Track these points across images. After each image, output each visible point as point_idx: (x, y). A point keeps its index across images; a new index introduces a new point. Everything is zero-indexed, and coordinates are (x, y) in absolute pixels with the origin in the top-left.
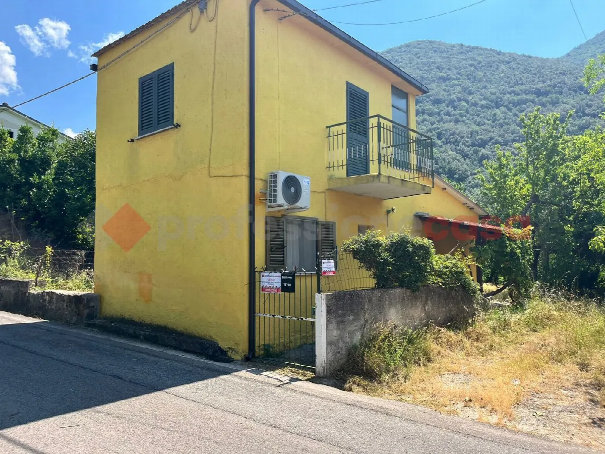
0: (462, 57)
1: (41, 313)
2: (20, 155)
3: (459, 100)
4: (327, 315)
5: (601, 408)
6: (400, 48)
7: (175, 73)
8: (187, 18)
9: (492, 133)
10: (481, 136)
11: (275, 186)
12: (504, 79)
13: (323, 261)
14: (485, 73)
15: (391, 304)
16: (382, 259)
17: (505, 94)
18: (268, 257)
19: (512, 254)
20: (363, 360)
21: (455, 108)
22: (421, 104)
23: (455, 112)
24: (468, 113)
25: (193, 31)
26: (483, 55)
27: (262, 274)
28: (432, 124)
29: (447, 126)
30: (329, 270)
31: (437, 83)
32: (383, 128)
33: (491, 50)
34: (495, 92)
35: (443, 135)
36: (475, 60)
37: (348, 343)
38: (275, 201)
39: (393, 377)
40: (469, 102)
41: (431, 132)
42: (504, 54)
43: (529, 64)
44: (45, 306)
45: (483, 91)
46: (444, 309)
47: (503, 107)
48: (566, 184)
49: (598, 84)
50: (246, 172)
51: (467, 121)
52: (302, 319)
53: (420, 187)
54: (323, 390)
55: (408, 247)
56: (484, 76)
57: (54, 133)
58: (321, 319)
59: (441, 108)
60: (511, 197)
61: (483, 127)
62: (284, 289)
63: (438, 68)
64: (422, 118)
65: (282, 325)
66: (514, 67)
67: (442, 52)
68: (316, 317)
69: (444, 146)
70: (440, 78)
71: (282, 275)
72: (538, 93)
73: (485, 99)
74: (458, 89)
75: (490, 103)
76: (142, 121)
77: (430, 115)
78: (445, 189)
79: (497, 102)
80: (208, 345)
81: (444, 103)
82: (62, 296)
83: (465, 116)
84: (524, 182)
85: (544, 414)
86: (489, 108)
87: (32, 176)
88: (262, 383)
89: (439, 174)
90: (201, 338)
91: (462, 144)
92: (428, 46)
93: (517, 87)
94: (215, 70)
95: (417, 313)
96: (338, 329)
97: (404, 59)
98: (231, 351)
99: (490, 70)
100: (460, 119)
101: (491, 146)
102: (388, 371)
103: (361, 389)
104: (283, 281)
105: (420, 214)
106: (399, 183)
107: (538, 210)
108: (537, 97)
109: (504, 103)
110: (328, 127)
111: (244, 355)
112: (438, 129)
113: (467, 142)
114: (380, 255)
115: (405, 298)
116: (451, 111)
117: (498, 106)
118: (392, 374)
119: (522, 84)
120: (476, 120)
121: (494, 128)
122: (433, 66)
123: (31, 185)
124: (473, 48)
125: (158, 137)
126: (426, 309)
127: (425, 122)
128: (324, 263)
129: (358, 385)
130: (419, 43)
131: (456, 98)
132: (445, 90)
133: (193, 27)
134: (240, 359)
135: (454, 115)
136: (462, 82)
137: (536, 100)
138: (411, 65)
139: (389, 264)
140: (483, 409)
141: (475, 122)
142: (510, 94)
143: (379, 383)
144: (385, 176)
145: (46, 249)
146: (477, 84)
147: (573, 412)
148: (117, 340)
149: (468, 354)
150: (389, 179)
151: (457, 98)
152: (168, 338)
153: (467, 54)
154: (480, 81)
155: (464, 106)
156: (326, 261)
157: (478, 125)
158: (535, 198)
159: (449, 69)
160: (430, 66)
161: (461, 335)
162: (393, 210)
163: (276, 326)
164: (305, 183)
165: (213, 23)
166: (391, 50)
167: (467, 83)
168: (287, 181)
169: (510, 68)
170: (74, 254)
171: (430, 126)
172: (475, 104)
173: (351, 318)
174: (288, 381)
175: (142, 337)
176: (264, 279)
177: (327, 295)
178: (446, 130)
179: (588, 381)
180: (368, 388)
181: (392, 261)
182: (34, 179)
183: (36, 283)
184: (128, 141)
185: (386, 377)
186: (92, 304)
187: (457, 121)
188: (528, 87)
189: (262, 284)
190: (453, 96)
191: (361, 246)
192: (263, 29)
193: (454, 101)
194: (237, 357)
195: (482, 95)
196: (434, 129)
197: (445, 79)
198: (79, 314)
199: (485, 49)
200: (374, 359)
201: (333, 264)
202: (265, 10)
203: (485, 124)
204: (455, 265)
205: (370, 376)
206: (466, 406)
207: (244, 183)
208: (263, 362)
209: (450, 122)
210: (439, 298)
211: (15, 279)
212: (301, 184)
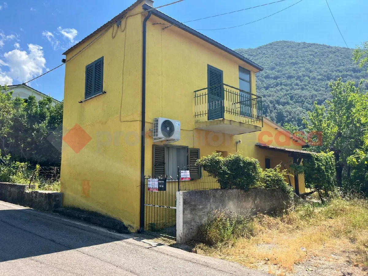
0: (305, 50)
1: (30, 204)
2: (28, 113)
3: (304, 76)
4: (183, 205)
5: (352, 266)
6: (266, 46)
7: (104, 62)
8: (110, 31)
9: (325, 96)
10: (318, 98)
11: (157, 126)
12: (332, 62)
13: (181, 171)
14: (320, 59)
15: (229, 199)
16: (222, 171)
17: (333, 72)
18: (154, 169)
19: (319, 169)
20: (206, 234)
21: (301, 81)
22: (280, 79)
23: (301, 83)
24: (309, 84)
25: (113, 37)
26: (318, 48)
27: (148, 180)
28: (287, 91)
29: (296, 92)
30: (186, 177)
31: (290, 66)
32: (226, 91)
33: (323, 45)
34: (327, 71)
35: (294, 98)
36: (313, 52)
37: (198, 222)
38: (157, 136)
39: (225, 244)
40: (310, 77)
41: (286, 96)
42: (332, 48)
43: (347, 53)
44: (33, 200)
45: (318, 70)
46: (269, 203)
47: (332, 79)
48: (359, 125)
49: (363, 61)
50: (139, 118)
51: (309, 89)
52: (169, 207)
53: (253, 127)
54: (174, 251)
55: (240, 163)
56: (319, 61)
57: (49, 100)
58: (180, 207)
59: (292, 81)
60: (325, 134)
61: (320, 92)
62: (160, 189)
63: (290, 57)
64: (281, 87)
65: (159, 211)
66: (338, 55)
67: (292, 47)
68: (177, 206)
69: (295, 104)
70: (292, 63)
71: (159, 180)
72: (355, 70)
73: (320, 75)
74: (303, 69)
75: (324, 77)
76: (87, 90)
77: (285, 85)
78: (277, 129)
79: (328, 76)
80: (117, 224)
81: (294, 78)
82: (41, 194)
83: (308, 86)
84: (333, 125)
85: (314, 270)
86: (323, 81)
87: (34, 125)
88: (138, 246)
89: (292, 122)
90: (114, 219)
91: (306, 103)
92: (284, 44)
93: (341, 67)
94: (124, 59)
95: (249, 205)
96: (191, 213)
97: (269, 53)
98: (130, 227)
99: (323, 57)
100: (305, 87)
101: (325, 103)
102: (222, 241)
103: (203, 251)
104: (159, 184)
105: (259, 144)
106: (238, 125)
107: (342, 142)
108: (354, 73)
109: (332, 77)
110: (195, 92)
111: (137, 230)
112: (291, 94)
113: (310, 102)
114: (221, 168)
115: (240, 195)
116: (298, 83)
117: (329, 79)
118: (224, 243)
119: (344, 65)
120: (315, 88)
121: (327, 93)
122: (287, 56)
123: (33, 130)
124: (312, 45)
125: (95, 99)
126: (256, 203)
127: (282, 90)
128: (182, 172)
129: (202, 249)
130: (278, 42)
131: (301, 75)
132: (294, 70)
133: (114, 35)
134: (134, 232)
135: (301, 85)
136: (305, 65)
137: (353, 75)
138: (273, 56)
139: (227, 174)
140: (275, 266)
141: (314, 89)
142: (336, 71)
143: (215, 248)
144: (227, 120)
145: (36, 166)
146: (315, 66)
147: (333, 269)
148: (65, 220)
149: (281, 232)
150: (230, 123)
151: (303, 75)
152: (96, 219)
153: (308, 48)
154: (317, 64)
155: (307, 80)
156: (184, 171)
157: (316, 91)
158: (339, 134)
159: (297, 57)
160: (285, 56)
161: (278, 219)
162: (240, 141)
163: (156, 211)
164: (177, 125)
165: (124, 33)
166: (261, 47)
167: (309, 66)
168: (164, 124)
169: (336, 56)
170: (51, 169)
171: (285, 92)
172: (314, 78)
173: (201, 207)
174: (155, 245)
175: (82, 218)
176: (149, 183)
177: (183, 193)
178: (296, 95)
179: (352, 250)
180: (207, 251)
181: (229, 172)
182: (36, 126)
183: (30, 186)
184: (79, 102)
185: (219, 244)
186: (57, 199)
187: (303, 89)
188: (348, 67)
189: (148, 186)
190: (300, 74)
191: (208, 163)
192: (152, 35)
193: (301, 77)
194: (133, 231)
195: (318, 72)
196: (288, 94)
197: (294, 64)
198: (50, 204)
199: (320, 45)
200: (213, 233)
201: (189, 173)
202: (154, 24)
203: (321, 90)
204: (276, 175)
205: (210, 244)
206: (266, 264)
207: (139, 125)
208: (148, 234)
209: (298, 89)
210: (265, 196)
211: (19, 184)
212: (174, 125)
